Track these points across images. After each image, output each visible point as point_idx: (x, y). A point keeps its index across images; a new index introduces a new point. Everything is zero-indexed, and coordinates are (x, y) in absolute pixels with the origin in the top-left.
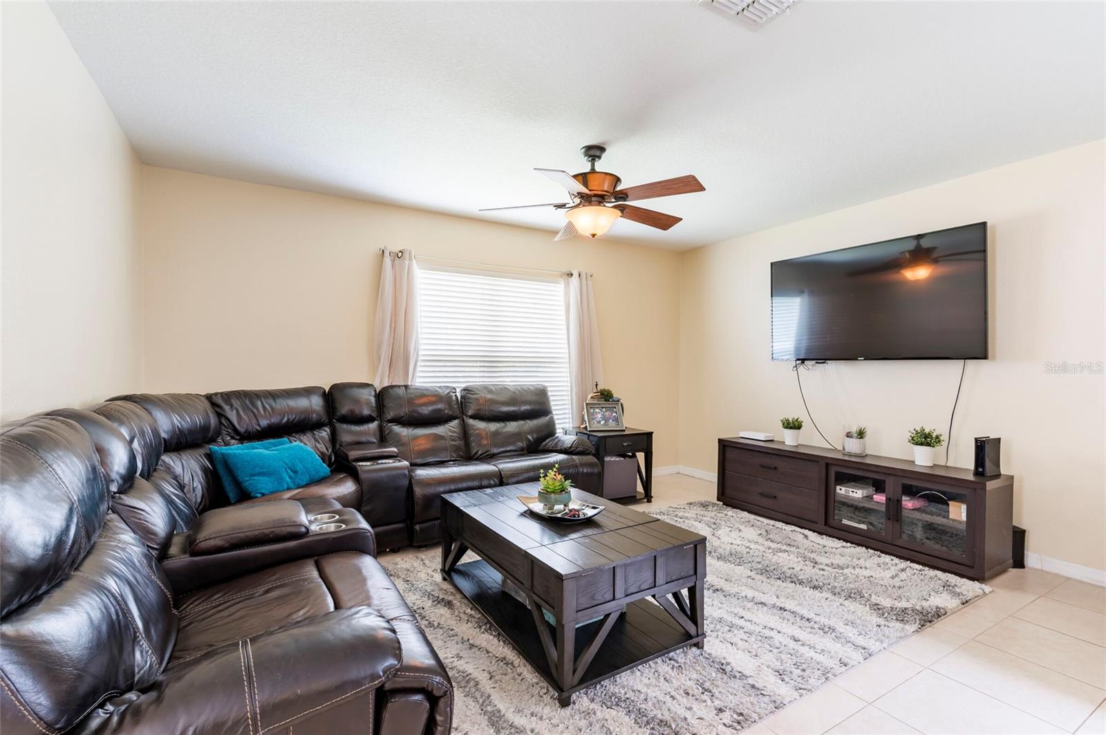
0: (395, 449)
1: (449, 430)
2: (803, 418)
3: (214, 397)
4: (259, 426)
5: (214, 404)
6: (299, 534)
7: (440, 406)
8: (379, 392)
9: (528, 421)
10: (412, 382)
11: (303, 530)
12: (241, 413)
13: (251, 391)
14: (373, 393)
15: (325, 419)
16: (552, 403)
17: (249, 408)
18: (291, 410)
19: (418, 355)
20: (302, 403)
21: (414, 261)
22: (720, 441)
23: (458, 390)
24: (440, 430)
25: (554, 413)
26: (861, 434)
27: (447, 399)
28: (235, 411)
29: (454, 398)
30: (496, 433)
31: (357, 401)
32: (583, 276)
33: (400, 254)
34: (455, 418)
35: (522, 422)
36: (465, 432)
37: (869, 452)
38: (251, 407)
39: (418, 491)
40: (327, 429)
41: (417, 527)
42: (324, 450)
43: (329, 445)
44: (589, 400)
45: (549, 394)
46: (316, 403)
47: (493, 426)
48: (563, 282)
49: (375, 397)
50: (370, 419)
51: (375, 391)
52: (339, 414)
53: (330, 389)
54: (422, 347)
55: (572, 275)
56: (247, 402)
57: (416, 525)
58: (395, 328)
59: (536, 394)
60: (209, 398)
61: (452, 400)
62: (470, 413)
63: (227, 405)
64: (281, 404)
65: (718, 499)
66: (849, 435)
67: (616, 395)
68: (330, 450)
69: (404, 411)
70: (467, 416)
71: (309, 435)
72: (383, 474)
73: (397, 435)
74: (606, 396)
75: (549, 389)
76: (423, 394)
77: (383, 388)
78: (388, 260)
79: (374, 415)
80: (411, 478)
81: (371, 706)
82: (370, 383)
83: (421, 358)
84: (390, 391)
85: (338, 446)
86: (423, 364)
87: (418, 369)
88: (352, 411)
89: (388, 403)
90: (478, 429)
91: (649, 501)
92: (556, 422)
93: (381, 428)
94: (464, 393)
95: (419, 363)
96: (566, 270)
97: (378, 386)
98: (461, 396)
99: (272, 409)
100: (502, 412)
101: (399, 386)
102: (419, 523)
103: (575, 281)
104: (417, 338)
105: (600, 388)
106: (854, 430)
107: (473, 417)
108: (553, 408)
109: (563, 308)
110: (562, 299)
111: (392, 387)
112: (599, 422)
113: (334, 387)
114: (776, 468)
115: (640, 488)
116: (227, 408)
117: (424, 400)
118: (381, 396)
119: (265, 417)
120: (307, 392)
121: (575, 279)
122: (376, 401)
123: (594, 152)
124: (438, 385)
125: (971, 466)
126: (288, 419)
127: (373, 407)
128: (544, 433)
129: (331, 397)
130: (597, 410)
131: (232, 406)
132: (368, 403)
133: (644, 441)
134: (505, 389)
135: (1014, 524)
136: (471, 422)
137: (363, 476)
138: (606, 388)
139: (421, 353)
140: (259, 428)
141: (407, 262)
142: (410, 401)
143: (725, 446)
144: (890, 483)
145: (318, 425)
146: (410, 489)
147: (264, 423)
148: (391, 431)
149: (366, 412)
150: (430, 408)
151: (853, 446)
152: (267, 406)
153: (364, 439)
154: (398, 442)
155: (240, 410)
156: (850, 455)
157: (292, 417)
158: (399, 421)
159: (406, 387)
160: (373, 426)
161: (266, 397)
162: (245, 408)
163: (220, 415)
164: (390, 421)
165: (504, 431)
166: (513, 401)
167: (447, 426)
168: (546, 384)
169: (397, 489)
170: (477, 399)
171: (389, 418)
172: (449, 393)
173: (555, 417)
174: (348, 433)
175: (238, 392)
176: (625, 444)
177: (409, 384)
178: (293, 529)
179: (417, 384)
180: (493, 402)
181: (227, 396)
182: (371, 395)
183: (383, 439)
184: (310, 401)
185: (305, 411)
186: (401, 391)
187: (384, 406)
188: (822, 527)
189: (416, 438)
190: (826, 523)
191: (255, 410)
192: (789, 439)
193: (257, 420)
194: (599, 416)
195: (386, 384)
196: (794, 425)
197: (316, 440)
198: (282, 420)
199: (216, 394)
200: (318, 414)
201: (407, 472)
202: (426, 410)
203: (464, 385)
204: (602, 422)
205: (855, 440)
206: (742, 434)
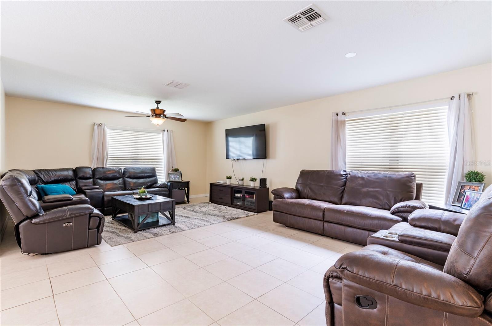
0: (98, 187)
1: (119, 182)
2: (232, 175)
3: (35, 171)
4: (51, 180)
5: (36, 173)
6: (70, 199)
7: (116, 174)
8: (93, 170)
9: (148, 179)
10: (105, 166)
11: (71, 199)
12: (45, 176)
13: (47, 169)
14: (91, 170)
15: (74, 178)
16: (157, 173)
17: (47, 175)
18: (62, 175)
19: (107, 158)
20: (66, 173)
21: (106, 127)
22: (210, 184)
23: (122, 169)
24: (115, 182)
25: (158, 176)
26: (243, 179)
27: (118, 172)
28: (43, 175)
29: (121, 171)
30: (135, 183)
31: (85, 173)
32: (169, 131)
33: (100, 125)
34: (121, 178)
35: (145, 179)
36: (124, 182)
37: (245, 184)
38: (48, 174)
39: (105, 199)
40: (74, 181)
41: (105, 209)
42: (74, 187)
43: (75, 186)
44: (170, 172)
45: (156, 170)
46: (71, 173)
47: (135, 181)
48: (162, 134)
49: (92, 171)
50: (90, 178)
51: (92, 169)
52: (79, 177)
53: (75, 168)
54: (109, 155)
55: (165, 131)
56: (47, 172)
57: (105, 208)
58: (99, 149)
59: (150, 170)
60: (34, 171)
61: (120, 172)
62: (126, 176)
63: (40, 173)
64: (58, 173)
65: (210, 201)
66: (240, 180)
67: (180, 170)
68: (76, 188)
69: (101, 176)
70: (125, 177)
71: (68, 183)
72: (94, 193)
73: (99, 183)
74: (176, 171)
75: (156, 168)
76: (109, 170)
77: (95, 168)
78: (96, 127)
79: (91, 177)
80: (103, 194)
81: (88, 218)
82: (90, 167)
83: (108, 158)
84: (97, 169)
85: (78, 187)
86: (109, 160)
87: (108, 162)
88: (83, 176)
89: (96, 173)
90: (129, 181)
91: (189, 203)
92: (158, 180)
93: (94, 181)
94: (124, 170)
95: (108, 160)
96: (163, 129)
97: (93, 167)
98: (124, 171)
99: (56, 175)
100: (138, 176)
101: (100, 168)
102: (106, 207)
103: (166, 133)
104: (107, 152)
105: (174, 168)
106: (241, 178)
107: (128, 177)
108: (157, 175)
109: (162, 142)
110: (162, 138)
111: (98, 168)
112: (173, 179)
113: (77, 168)
114: (222, 190)
115: (186, 199)
116: (40, 174)
117: (110, 172)
118: (94, 171)
119: (53, 177)
120: (67, 169)
121: (166, 132)
122: (92, 172)
123: (158, 102)
124: (115, 167)
125: (259, 186)
126: (61, 178)
127: (90, 174)
128: (153, 183)
129: (76, 171)
130: (172, 175)
131: (42, 174)
132: (89, 173)
133: (187, 184)
134: (139, 168)
135: (269, 200)
136: (127, 179)
137: (87, 194)
138: (177, 168)
139: (108, 157)
140: (51, 181)
141: (103, 127)
142: (104, 173)
143: (212, 185)
144: (243, 192)
145: (71, 180)
146: (103, 198)
147: (53, 179)
148: (97, 182)
149: (88, 176)
150: (112, 175)
151: (241, 183)
152: (54, 174)
153: (88, 184)
154: (100, 185)
155: (44, 175)
156: (240, 185)
157: (62, 178)
158: (100, 179)
159: (103, 168)
160: (91, 180)
161: (53, 171)
162: (46, 174)
163: (38, 176)
164: (97, 179)
165: (139, 182)
166: (142, 172)
167: (118, 180)
168: (155, 167)
169: (99, 197)
170: (129, 172)
171: (97, 178)
172: (118, 170)
173: (158, 178)
174: (82, 183)
175: (43, 169)
176: (180, 185)
177: (104, 167)
178: (69, 198)
179: (107, 167)
180: (135, 173)
181: (40, 171)
182: (90, 170)
183: (94, 184)
184: (68, 172)
185: (66, 176)
186: (101, 169)
187: (95, 174)
188: (231, 205)
189: (106, 184)
190: (232, 204)
191: (50, 175)
192: (228, 182)
193: (50, 178)
194: (173, 177)
195: (96, 167)
196: (230, 178)
197: (70, 184)
198: (59, 178)
199: (36, 170)
200: (71, 176)
201: (102, 193)
202: (110, 176)
203: (124, 167)
204: (174, 179)
205: (241, 181)
206: (218, 182)
